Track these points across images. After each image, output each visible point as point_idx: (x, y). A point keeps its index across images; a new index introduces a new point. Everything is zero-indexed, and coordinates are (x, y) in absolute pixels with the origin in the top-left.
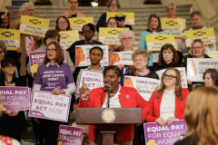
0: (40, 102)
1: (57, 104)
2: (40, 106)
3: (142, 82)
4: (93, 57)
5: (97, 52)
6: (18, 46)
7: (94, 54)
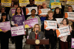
0: (14, 31)
1: (20, 29)
2: (14, 32)
3: (50, 22)
4: (33, 13)
5: (34, 11)
6: (10, 5)
7: (33, 12)
